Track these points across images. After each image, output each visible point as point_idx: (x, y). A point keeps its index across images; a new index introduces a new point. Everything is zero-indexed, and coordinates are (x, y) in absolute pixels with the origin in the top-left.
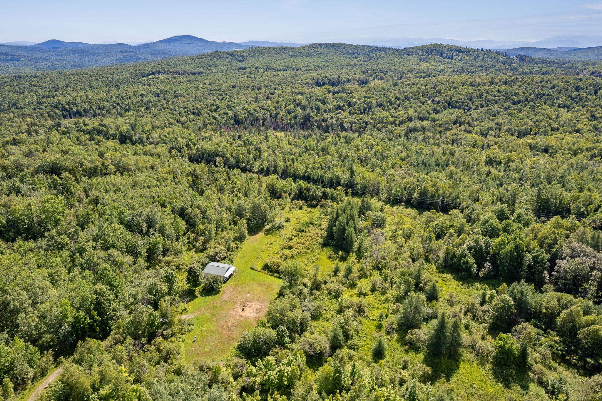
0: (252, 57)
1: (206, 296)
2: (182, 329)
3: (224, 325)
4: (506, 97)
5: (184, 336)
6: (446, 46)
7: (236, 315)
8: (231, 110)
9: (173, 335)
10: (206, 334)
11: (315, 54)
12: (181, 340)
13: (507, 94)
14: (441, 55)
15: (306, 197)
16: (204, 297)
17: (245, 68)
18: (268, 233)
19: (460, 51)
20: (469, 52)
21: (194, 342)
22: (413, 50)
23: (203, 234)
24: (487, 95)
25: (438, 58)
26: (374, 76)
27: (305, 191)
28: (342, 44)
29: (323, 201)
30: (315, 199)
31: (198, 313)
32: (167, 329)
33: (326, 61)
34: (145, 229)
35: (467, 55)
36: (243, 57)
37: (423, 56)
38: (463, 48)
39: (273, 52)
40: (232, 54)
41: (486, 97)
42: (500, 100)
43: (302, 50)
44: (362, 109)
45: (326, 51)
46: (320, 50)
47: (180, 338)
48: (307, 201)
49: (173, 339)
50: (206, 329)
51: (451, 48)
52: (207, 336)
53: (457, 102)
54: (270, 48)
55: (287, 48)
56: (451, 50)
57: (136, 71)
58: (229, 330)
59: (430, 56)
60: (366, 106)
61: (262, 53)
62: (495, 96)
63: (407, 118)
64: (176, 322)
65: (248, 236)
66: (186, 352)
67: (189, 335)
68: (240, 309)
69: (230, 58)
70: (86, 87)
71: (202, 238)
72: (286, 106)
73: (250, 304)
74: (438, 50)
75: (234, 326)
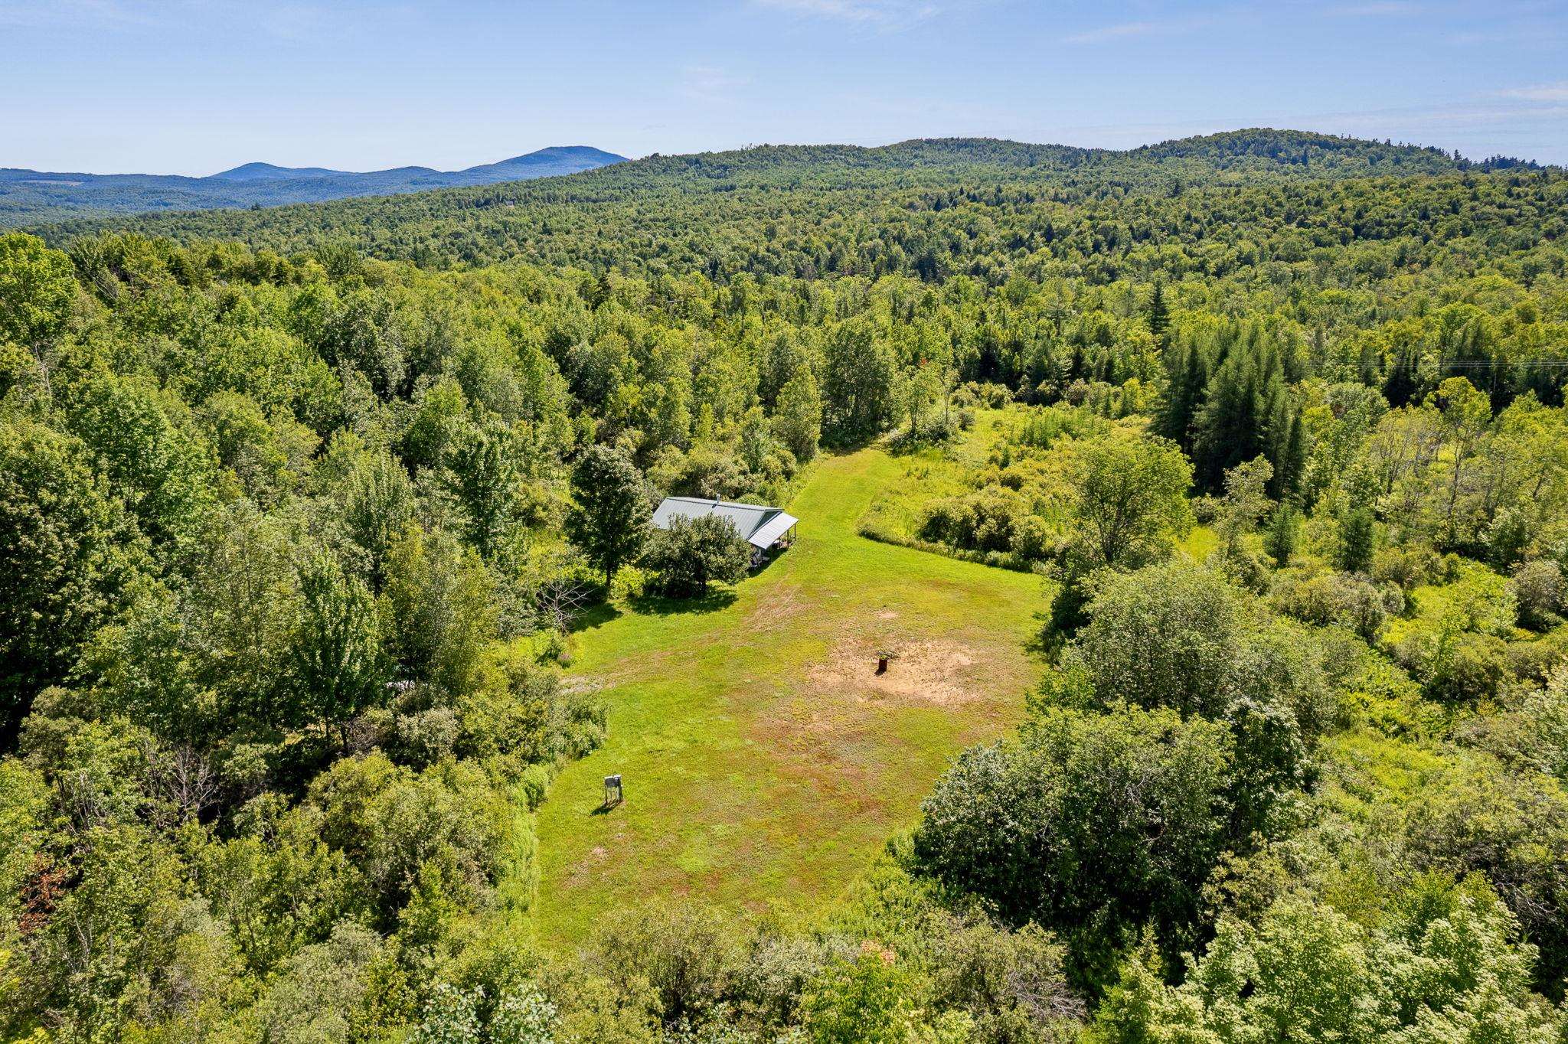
0: (748, 167)
1: (664, 610)
2: (531, 725)
3: (787, 729)
4: (1541, 209)
5: (537, 773)
6: (1282, 133)
7: (846, 689)
8: (701, 252)
9: (466, 747)
10: (680, 770)
11: (917, 162)
12: (518, 791)
13: (1542, 199)
14: (1273, 154)
15: (1011, 372)
16: (655, 617)
17: (733, 188)
18: (896, 449)
19: (1327, 144)
20: (1353, 147)
21: (603, 810)
22: (1189, 145)
23: (637, 419)
24: (1476, 203)
25: (1264, 161)
26: (1094, 193)
27: (1005, 352)
28: (989, 142)
29: (1079, 384)
30: (1047, 376)
31: (628, 671)
32: (426, 704)
33: (952, 172)
34: (396, 376)
35: (1349, 155)
36: (726, 168)
37: (1221, 157)
38: (1333, 137)
39: (806, 158)
40: (697, 162)
41: (1473, 209)
42: (1520, 215)
43: (883, 153)
44: (1090, 244)
45: (946, 155)
46: (928, 155)
47: (513, 778)
48: (1014, 387)
49: (467, 770)
50: (680, 745)
51: (1298, 139)
52: (690, 783)
53: (1380, 223)
54: (796, 147)
55: (842, 147)
56: (1301, 144)
57: (445, 196)
58: (827, 757)
59: (1241, 157)
60: (1100, 237)
61: (775, 160)
62: (1501, 206)
63: (1238, 259)
64: (498, 677)
65: (818, 450)
66: (547, 870)
67: (575, 770)
68: (866, 668)
69: (691, 171)
70: (311, 226)
71: (638, 434)
72: (858, 241)
73: (913, 648)
74: (1264, 143)
75: (849, 738)
